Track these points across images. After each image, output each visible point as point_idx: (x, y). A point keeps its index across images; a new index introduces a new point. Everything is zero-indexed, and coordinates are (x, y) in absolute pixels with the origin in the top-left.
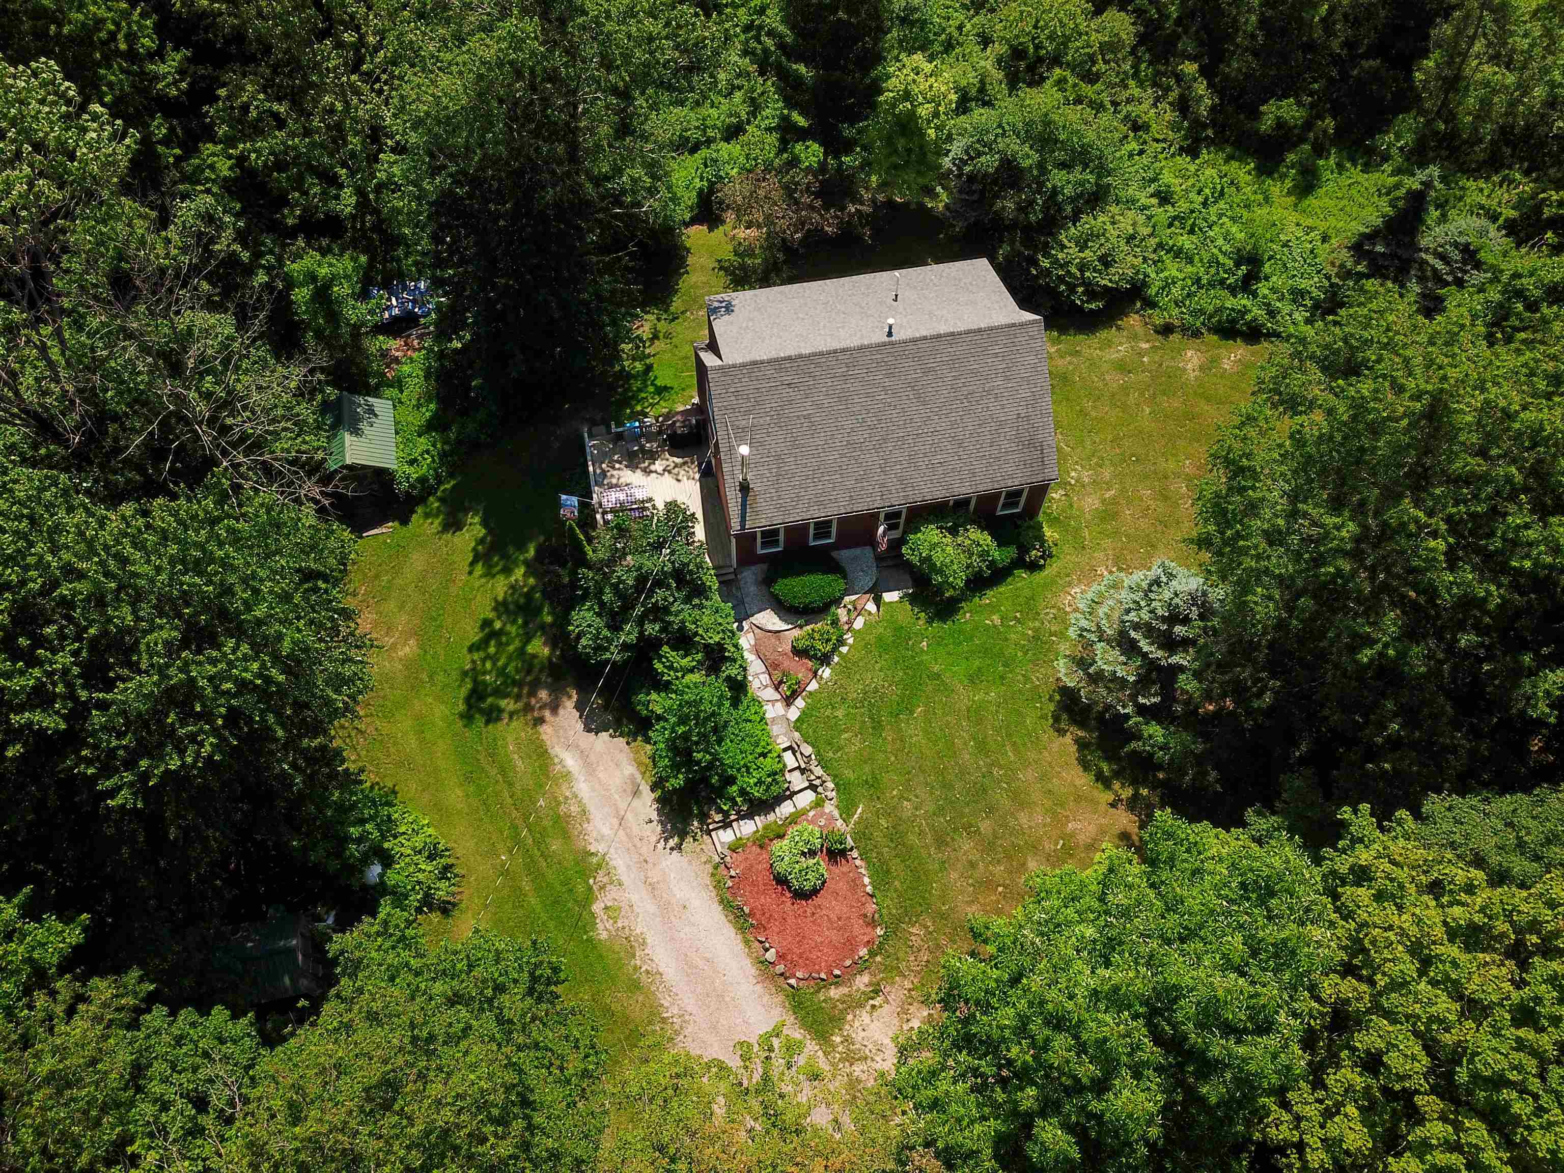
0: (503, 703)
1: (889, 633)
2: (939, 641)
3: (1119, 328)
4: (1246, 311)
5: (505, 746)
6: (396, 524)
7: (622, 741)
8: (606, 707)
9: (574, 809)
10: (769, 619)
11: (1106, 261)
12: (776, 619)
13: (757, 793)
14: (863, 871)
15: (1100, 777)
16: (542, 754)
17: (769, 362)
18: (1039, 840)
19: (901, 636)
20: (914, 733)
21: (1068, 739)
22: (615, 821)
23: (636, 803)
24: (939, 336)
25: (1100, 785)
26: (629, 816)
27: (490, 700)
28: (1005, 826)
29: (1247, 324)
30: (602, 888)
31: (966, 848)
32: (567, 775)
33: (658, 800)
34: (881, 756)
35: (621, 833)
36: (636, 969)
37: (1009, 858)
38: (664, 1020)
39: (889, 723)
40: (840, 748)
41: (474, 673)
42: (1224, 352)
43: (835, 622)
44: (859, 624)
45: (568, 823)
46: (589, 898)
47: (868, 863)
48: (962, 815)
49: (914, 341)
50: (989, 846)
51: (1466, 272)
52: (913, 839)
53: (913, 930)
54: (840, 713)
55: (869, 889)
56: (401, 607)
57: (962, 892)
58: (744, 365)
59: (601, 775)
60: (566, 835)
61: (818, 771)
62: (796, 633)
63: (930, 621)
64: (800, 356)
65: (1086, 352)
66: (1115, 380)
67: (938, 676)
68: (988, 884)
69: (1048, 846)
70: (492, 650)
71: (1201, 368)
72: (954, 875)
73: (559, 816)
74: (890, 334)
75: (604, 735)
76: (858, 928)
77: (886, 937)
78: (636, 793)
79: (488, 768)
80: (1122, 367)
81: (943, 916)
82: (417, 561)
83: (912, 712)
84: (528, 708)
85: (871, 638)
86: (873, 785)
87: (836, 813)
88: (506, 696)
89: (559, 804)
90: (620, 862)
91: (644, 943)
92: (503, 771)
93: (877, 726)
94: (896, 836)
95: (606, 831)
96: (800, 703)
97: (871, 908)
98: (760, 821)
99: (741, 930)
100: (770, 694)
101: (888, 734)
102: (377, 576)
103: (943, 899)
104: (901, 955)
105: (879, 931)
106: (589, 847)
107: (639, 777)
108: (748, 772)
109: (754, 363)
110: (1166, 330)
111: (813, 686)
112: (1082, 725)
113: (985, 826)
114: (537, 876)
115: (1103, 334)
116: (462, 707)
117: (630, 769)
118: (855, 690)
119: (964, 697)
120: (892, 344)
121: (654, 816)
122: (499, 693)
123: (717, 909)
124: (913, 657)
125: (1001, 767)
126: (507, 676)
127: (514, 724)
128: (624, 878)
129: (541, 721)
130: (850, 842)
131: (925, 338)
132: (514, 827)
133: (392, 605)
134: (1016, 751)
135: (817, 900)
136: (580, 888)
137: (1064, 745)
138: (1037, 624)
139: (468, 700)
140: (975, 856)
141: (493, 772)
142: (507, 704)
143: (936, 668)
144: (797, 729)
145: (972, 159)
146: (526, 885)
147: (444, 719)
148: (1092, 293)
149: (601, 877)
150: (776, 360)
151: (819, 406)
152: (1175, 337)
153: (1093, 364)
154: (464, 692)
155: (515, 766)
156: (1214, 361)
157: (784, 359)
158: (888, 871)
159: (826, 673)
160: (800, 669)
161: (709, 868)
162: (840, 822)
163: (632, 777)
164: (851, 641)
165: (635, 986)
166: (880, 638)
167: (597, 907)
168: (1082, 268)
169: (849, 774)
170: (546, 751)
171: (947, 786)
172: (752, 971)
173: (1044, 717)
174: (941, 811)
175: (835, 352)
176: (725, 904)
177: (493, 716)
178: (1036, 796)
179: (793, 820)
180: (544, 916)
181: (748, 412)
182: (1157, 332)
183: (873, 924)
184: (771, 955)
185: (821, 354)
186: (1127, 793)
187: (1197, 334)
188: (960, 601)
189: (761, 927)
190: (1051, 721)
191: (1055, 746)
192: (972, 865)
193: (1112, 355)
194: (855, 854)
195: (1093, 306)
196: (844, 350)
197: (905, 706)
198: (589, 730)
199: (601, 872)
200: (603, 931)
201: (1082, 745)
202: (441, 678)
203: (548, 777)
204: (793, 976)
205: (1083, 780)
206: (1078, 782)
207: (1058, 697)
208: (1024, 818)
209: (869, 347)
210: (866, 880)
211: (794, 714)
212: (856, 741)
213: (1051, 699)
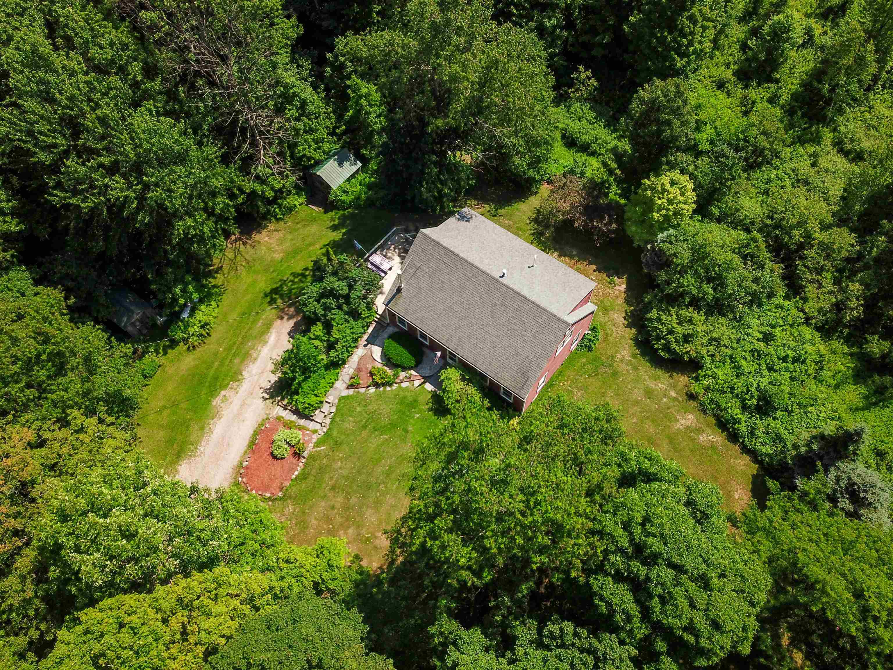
0: (279, 301)
1: (411, 399)
2: (423, 420)
3: (671, 376)
4: (739, 422)
5: (263, 315)
6: (323, 211)
9: (255, 355)
10: (377, 351)
11: (687, 339)
12: (379, 354)
13: (300, 407)
14: (299, 468)
16: (268, 326)
17: (444, 248)
18: (363, 526)
19: (414, 404)
20: (374, 442)
22: (260, 371)
24: (519, 294)
27: (277, 296)
28: (360, 508)
29: (734, 429)
30: (231, 388)
31: (338, 499)
32: (266, 342)
34: (353, 438)
35: (257, 377)
36: (209, 424)
37: (347, 520)
38: (196, 448)
39: (370, 430)
40: (343, 421)
41: (284, 282)
42: (709, 431)
43: (396, 376)
44: (404, 385)
45: (248, 357)
46: (224, 387)
47: (304, 469)
48: (351, 488)
49: (508, 287)
50: (347, 508)
51: (843, 497)
52: (326, 477)
53: (290, 507)
54: (358, 409)
55: (293, 477)
56: (292, 240)
57: (318, 513)
58: (434, 241)
60: (242, 362)
61: (328, 421)
62: (380, 366)
63: (430, 410)
64: (458, 255)
65: (642, 371)
66: (638, 394)
67: (407, 431)
68: (328, 520)
69: (364, 531)
70: (296, 280)
71: (688, 427)
72: (323, 504)
73: (248, 353)
74: (501, 277)
76: (276, 484)
77: (281, 499)
79: (251, 317)
80: (649, 393)
81: (303, 513)
82: (314, 229)
83: (382, 435)
84: (282, 310)
85: (402, 394)
86: (337, 444)
87: (314, 441)
88: (282, 299)
89: (253, 349)
90: (245, 386)
91: (220, 418)
92: (253, 322)
94: (322, 470)
95: (254, 372)
96: (351, 392)
97: (287, 484)
98: (294, 418)
99: (249, 446)
100: (347, 378)
101: (364, 434)
102: (297, 223)
103: (311, 507)
104: (278, 510)
105: (280, 494)
106: (243, 372)
108: (304, 396)
109: (438, 243)
110: (691, 397)
111: (362, 390)
113: (354, 500)
114: (222, 365)
115: (660, 372)
116: (268, 290)
118: (372, 407)
120: (498, 281)
121: (272, 382)
122: (282, 296)
123: (251, 432)
124: (407, 416)
125: (386, 487)
126: (290, 293)
127: (273, 311)
128: (240, 392)
129: (282, 318)
130: (305, 454)
131: (513, 290)
132: (234, 343)
133: (290, 237)
134: (397, 488)
135: (275, 462)
136: (226, 382)
139: (272, 289)
140: (338, 505)
141: (251, 320)
143: (410, 429)
144: (339, 399)
146: (216, 364)
147: (260, 289)
148: (667, 348)
149: (235, 385)
150: (447, 249)
151: (451, 282)
152: (693, 404)
153: (637, 380)
154: (274, 286)
155: (258, 324)
156: (699, 431)
157: (451, 251)
158: (306, 478)
159: (372, 390)
160: (365, 380)
161: (265, 417)
162: (312, 445)
164: (394, 388)
165: (202, 429)
166: (405, 397)
167: (223, 393)
168: (671, 332)
169: (335, 433)
170: (270, 328)
171: (359, 472)
172: (235, 463)
174: (347, 478)
175: (473, 265)
176: (256, 433)
177: (272, 301)
178: (383, 510)
179: (300, 428)
180: (209, 379)
181: (421, 261)
182: (687, 394)
183: (281, 489)
184: (245, 464)
185: (466, 261)
187: (704, 411)
189: (253, 452)
192: (333, 508)
193: (652, 385)
194: (303, 460)
195: (662, 354)
196: (477, 268)
197: (382, 430)
198: (289, 334)
199: (237, 383)
200: (216, 402)
202: (275, 274)
203: (261, 337)
204: (242, 478)
208: (369, 512)
209: (488, 274)
210: (296, 473)
211: (345, 393)
212: (352, 424)
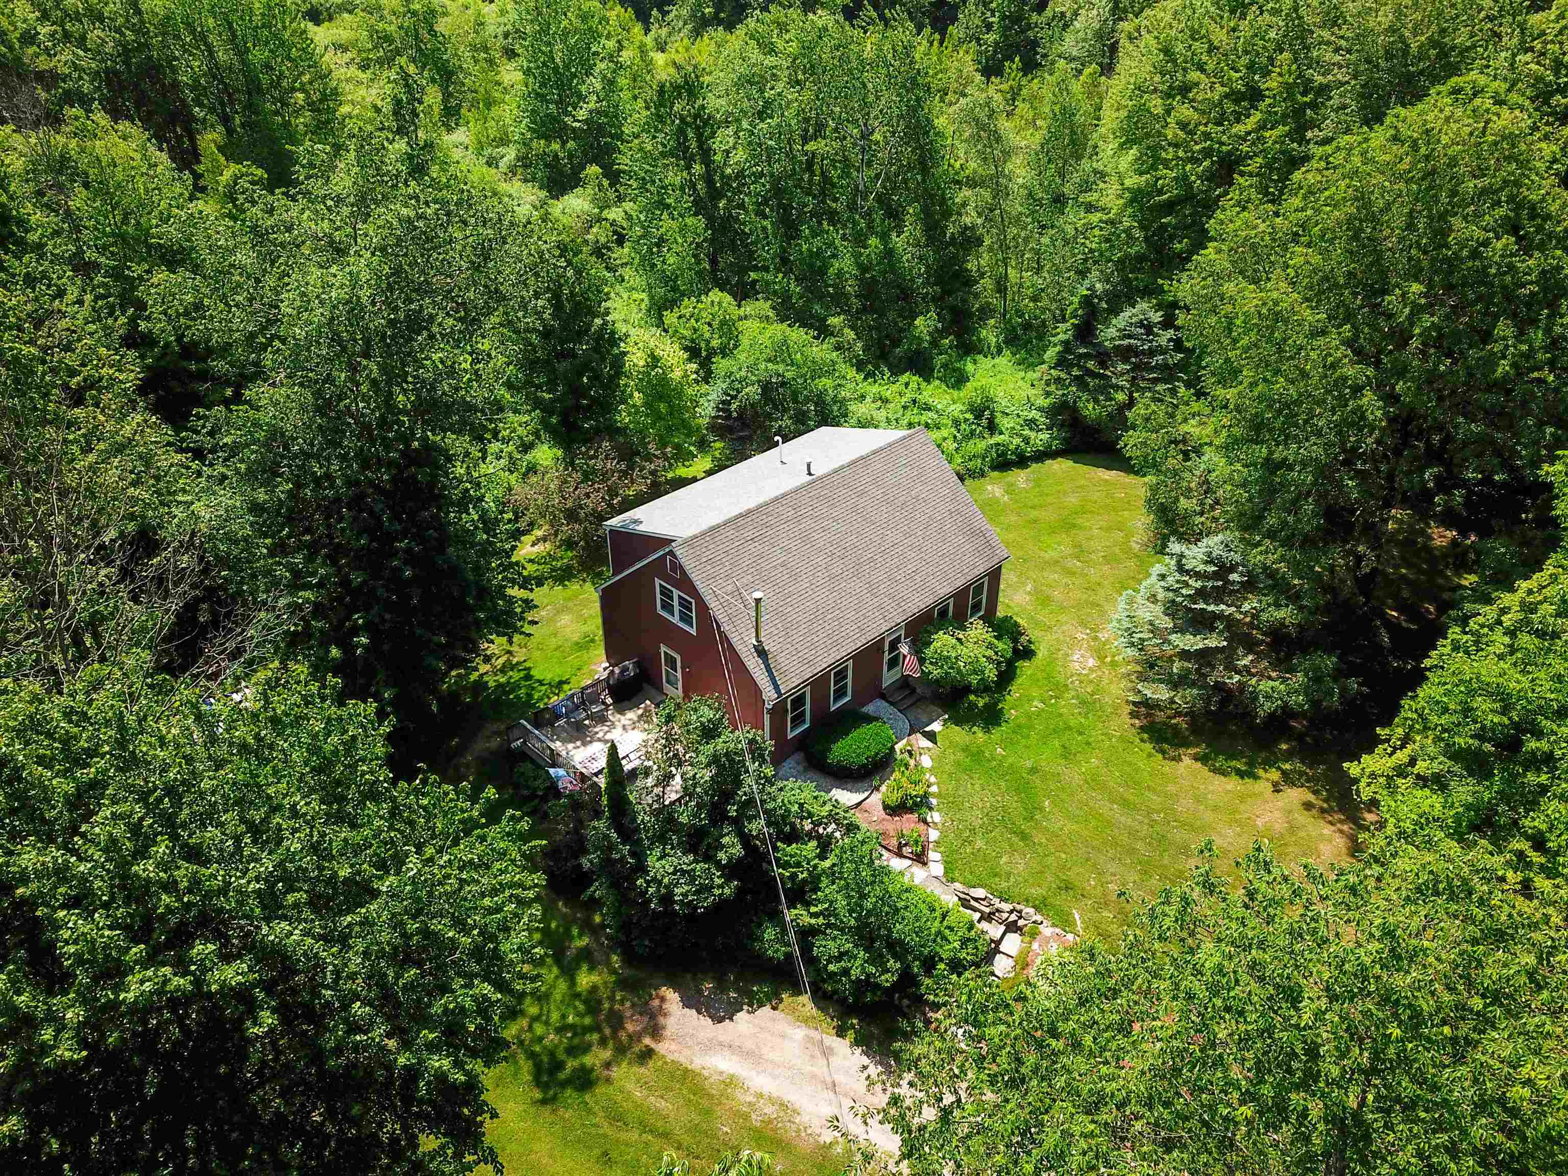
0: (588, 1060)
2: (1009, 742)
5: (628, 1096)
7: (767, 1009)
8: (722, 987)
12: (848, 793)
15: (1241, 774)
19: (974, 754)
20: (1061, 824)
21: (1187, 761)
23: (835, 1061)
25: (1247, 780)
26: (839, 1078)
32: (731, 1082)
33: (857, 1043)
34: (1051, 859)
39: (1031, 828)
44: (927, 762)
45: (775, 1130)
59: (771, 1056)
61: (1006, 907)
62: (878, 796)
63: (986, 730)
67: (1035, 769)
73: (756, 1130)
75: (741, 1016)
78: (827, 1053)
79: (623, 1136)
83: (1042, 809)
85: (949, 768)
86: (1068, 887)
87: (1057, 931)
88: (586, 1049)
89: (746, 1117)
92: (644, 1127)
93: (1024, 836)
96: (933, 855)
100: (898, 863)
101: (1040, 838)
106: (821, 1140)
107: (816, 1035)
108: (944, 938)
111: (934, 835)
112: (1186, 744)
117: (800, 1033)
118: (976, 818)
119: (1074, 775)
121: (865, 1060)
122: (575, 1051)
124: (1000, 765)
125: (1157, 812)
126: (572, 1027)
134: (1156, 792)
137: (1188, 767)
138: (1073, 693)
139: (538, 1082)
141: (634, 1136)
142: (596, 1058)
144: (953, 880)
145: (734, 397)
155: (657, 1110)
159: (935, 817)
160: (909, 826)
162: (1070, 936)
163: (809, 1039)
164: (933, 779)
166: (957, 764)
169: (1037, 891)
170: (686, 1070)
173: (1150, 755)
177: (584, 1081)
178: (1208, 817)
186: (1275, 775)
188: (996, 704)
190: (1160, 756)
191: (1182, 770)
197: (1032, 807)
198: (720, 1020)
201: (1202, 759)
203: (711, 1097)
205: (1232, 784)
206: (1229, 787)
207: (1146, 736)
211: (937, 869)
212: (1017, 859)
213: (1142, 740)
